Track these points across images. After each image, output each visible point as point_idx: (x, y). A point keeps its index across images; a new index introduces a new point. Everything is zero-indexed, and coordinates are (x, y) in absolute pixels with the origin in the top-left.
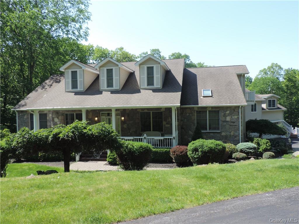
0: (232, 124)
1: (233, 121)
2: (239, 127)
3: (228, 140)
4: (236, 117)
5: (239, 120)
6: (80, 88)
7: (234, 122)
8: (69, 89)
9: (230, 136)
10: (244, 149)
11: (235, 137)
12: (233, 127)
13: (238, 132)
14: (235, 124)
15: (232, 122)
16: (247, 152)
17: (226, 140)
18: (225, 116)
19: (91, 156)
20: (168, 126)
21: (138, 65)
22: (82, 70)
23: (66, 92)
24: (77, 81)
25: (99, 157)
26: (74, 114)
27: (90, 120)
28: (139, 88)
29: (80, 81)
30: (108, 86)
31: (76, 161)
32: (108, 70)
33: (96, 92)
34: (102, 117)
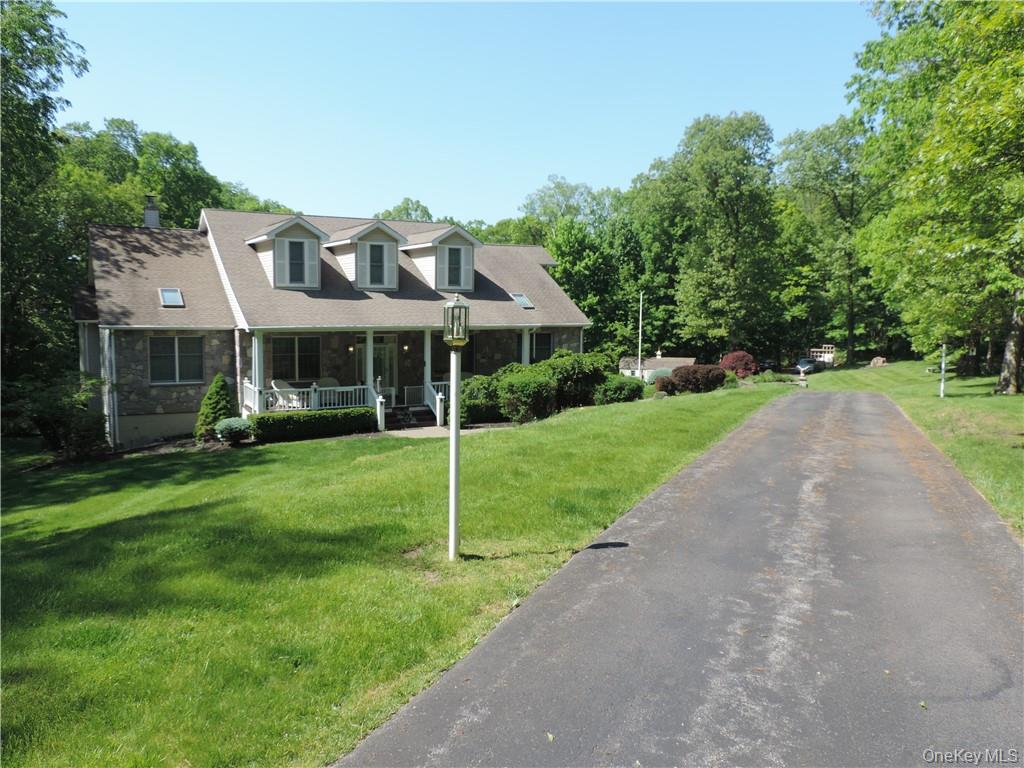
6: (310, 282)
19: (399, 421)
20: (483, 360)
21: (437, 244)
22: (316, 241)
23: (276, 288)
24: (301, 265)
25: (414, 421)
26: (294, 339)
27: (334, 351)
28: (433, 288)
29: (311, 267)
30: (372, 282)
31: (379, 431)
32: (372, 247)
33: (350, 292)
34: (358, 346)
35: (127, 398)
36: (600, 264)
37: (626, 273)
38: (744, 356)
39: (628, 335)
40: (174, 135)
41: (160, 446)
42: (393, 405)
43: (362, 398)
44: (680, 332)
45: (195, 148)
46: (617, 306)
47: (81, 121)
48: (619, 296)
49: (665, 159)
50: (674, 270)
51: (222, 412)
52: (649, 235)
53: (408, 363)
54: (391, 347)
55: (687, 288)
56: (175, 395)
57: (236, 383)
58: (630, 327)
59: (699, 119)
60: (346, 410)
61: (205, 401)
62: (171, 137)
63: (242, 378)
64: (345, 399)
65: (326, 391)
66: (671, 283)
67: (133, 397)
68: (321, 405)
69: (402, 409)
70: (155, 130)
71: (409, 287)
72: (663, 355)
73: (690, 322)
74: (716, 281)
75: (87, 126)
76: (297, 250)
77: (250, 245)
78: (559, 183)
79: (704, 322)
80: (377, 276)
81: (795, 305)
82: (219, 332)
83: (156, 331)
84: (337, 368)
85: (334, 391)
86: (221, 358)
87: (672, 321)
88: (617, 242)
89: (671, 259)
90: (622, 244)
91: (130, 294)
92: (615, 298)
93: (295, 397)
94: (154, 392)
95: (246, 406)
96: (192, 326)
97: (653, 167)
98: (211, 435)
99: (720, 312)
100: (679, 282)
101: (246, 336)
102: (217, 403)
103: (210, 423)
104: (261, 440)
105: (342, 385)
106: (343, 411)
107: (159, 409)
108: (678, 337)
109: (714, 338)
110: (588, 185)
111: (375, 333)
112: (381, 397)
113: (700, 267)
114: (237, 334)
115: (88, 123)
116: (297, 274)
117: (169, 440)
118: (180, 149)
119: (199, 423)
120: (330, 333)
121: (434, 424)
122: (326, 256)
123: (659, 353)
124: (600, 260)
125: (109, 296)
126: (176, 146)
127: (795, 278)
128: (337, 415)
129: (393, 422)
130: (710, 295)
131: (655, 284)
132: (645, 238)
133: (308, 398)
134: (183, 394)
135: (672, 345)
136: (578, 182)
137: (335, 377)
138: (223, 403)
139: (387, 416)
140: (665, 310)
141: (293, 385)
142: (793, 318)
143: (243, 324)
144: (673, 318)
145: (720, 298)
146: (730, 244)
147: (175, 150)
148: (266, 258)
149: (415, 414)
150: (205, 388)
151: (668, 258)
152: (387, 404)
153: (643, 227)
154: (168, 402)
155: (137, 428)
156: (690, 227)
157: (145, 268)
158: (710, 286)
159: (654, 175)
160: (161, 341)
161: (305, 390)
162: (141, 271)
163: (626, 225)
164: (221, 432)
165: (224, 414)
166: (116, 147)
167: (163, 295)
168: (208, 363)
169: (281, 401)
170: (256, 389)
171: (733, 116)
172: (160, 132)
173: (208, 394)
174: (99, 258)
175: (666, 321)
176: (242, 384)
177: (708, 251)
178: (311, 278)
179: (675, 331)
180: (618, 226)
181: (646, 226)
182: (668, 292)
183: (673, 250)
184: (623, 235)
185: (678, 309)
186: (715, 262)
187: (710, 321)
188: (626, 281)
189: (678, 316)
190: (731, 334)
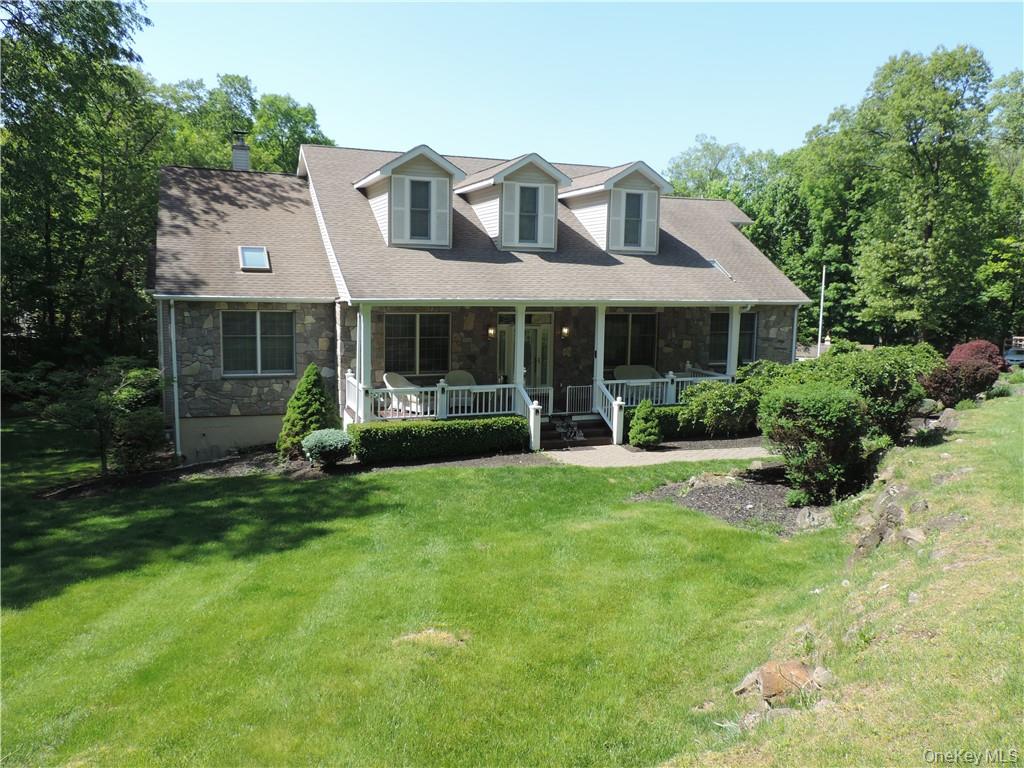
4: (787, 329)
6: (438, 238)
8: (402, 238)
18: (767, 327)
19: (559, 436)
20: (668, 350)
21: (611, 187)
22: (448, 179)
23: (391, 245)
24: (427, 213)
25: (580, 437)
26: (415, 316)
27: (468, 334)
28: (604, 248)
29: (439, 216)
30: (522, 238)
31: (532, 451)
32: (523, 189)
33: (490, 252)
34: (503, 327)
35: (192, 394)
36: (760, 235)
37: (789, 244)
38: (987, 347)
40: (292, 96)
41: (231, 462)
42: (550, 413)
43: (507, 401)
44: (856, 314)
45: (313, 110)
47: (195, 79)
49: (848, 107)
50: (848, 241)
51: (313, 418)
52: (819, 201)
53: (567, 352)
54: (545, 329)
55: (868, 262)
56: (255, 390)
57: (335, 376)
59: (895, 57)
60: (486, 421)
61: (292, 402)
62: (289, 98)
63: (344, 370)
64: (482, 403)
65: (457, 391)
66: (847, 257)
67: (199, 393)
68: (451, 412)
69: (562, 418)
70: (274, 93)
71: (570, 248)
73: (871, 300)
74: (910, 253)
75: (200, 84)
76: (420, 192)
77: (359, 189)
78: (708, 144)
79: (890, 303)
80: (528, 230)
81: (993, 284)
82: (315, 305)
83: (230, 303)
84: (472, 358)
85: (469, 391)
86: (317, 342)
87: (845, 302)
88: (779, 209)
89: (845, 229)
90: (785, 212)
91: (201, 253)
93: (414, 398)
94: (227, 386)
95: (349, 408)
96: (278, 297)
97: (833, 117)
98: (296, 452)
99: (910, 291)
100: (858, 255)
101: (351, 311)
102: (308, 405)
103: (297, 434)
104: (366, 465)
105: (478, 384)
106: (482, 422)
107: (235, 410)
108: (853, 320)
109: (904, 322)
110: (741, 146)
111: (528, 309)
112: (536, 402)
113: (888, 237)
114: (338, 308)
115: (202, 80)
116: (420, 225)
117: (245, 454)
118: (299, 112)
119: (283, 433)
120: (462, 309)
121: (609, 442)
122: (459, 205)
123: (828, 337)
124: (760, 230)
125: (178, 259)
126: (295, 108)
127: (995, 252)
128: (473, 428)
129: (553, 439)
130: (899, 270)
131: (824, 258)
132: (814, 204)
133: (432, 400)
134: (266, 390)
135: (844, 330)
136: (730, 142)
137: (468, 369)
138: (316, 406)
139: (544, 428)
140: (836, 289)
141: (413, 381)
142: (992, 298)
143: (345, 296)
144: (845, 298)
145: (914, 274)
146: (930, 207)
147: (294, 113)
148: (380, 205)
149: (581, 425)
150: (294, 382)
151: (841, 227)
152: (543, 413)
153: (812, 191)
154: (246, 400)
155: (204, 435)
156: (869, 190)
157: (225, 221)
158: (900, 259)
159: (833, 127)
160: (238, 317)
161: (429, 389)
162: (221, 225)
163: (791, 189)
164: (310, 450)
165: (317, 421)
166: (229, 105)
167: (243, 254)
168: (300, 348)
169: (395, 403)
170: (361, 386)
171: (940, 51)
172: (278, 94)
173: (296, 393)
174: (170, 208)
175: (837, 301)
176: (344, 377)
177: (898, 218)
178: (440, 233)
179: (848, 314)
180: (781, 190)
181: (816, 190)
182: (843, 267)
183: (849, 218)
184: (787, 200)
185: (855, 288)
186: (908, 230)
187: (898, 302)
188: (790, 254)
189: (853, 296)
190: (925, 317)
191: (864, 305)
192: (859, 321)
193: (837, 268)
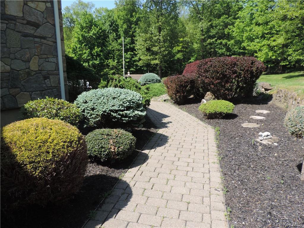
0: (30, 30)
1: (32, 19)
2: (55, 42)
3: (21, 91)
5: (54, 20)
7: (36, 26)
9: (29, 74)
10: (116, 111)
11: (45, 78)
12: (35, 43)
13: (51, 60)
14: (40, 32)
15: (29, 23)
16: (129, 122)
17: (13, 91)
37: (112, 37)
39: (115, 65)
44: (137, 63)
46: (109, 52)
48: (110, 48)
50: (133, 36)
55: (140, 44)
58: (116, 61)
66: (133, 42)
72: (130, 74)
73: (143, 57)
79: (149, 58)
81: (178, 54)
87: (133, 59)
88: (107, 24)
89: (131, 32)
90: (109, 25)
92: (108, 48)
100: (137, 40)
108: (137, 66)
109: (154, 64)
113: (146, 32)
123: (129, 72)
124: (100, 31)
130: (151, 45)
132: (120, 22)
135: (134, 69)
140: (130, 54)
142: (178, 58)
144: (134, 58)
145: (156, 46)
158: (151, 41)
175: (131, 59)
179: (135, 63)
181: (120, 17)
182: (132, 46)
183: (132, 28)
184: (110, 21)
185: (136, 53)
186: (153, 29)
187: (152, 57)
188: (113, 41)
189: (136, 56)
190: (161, 62)
191: (140, 59)
192: (139, 66)
193: (130, 47)
